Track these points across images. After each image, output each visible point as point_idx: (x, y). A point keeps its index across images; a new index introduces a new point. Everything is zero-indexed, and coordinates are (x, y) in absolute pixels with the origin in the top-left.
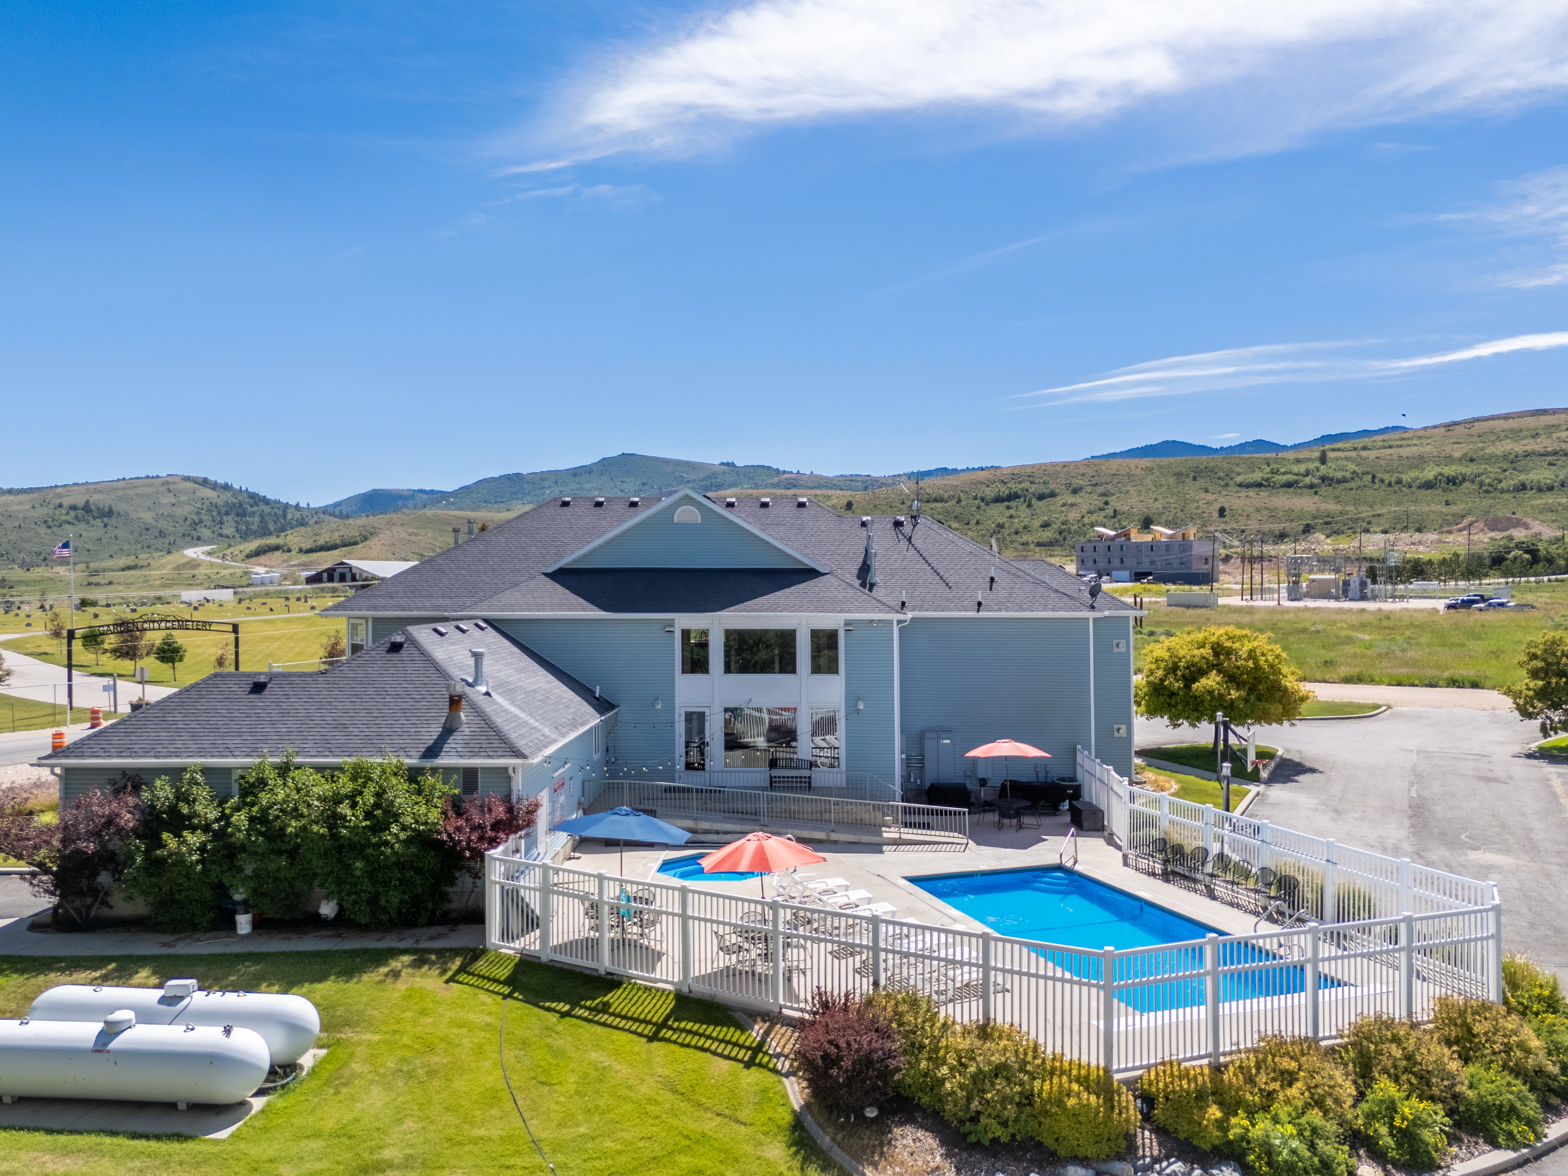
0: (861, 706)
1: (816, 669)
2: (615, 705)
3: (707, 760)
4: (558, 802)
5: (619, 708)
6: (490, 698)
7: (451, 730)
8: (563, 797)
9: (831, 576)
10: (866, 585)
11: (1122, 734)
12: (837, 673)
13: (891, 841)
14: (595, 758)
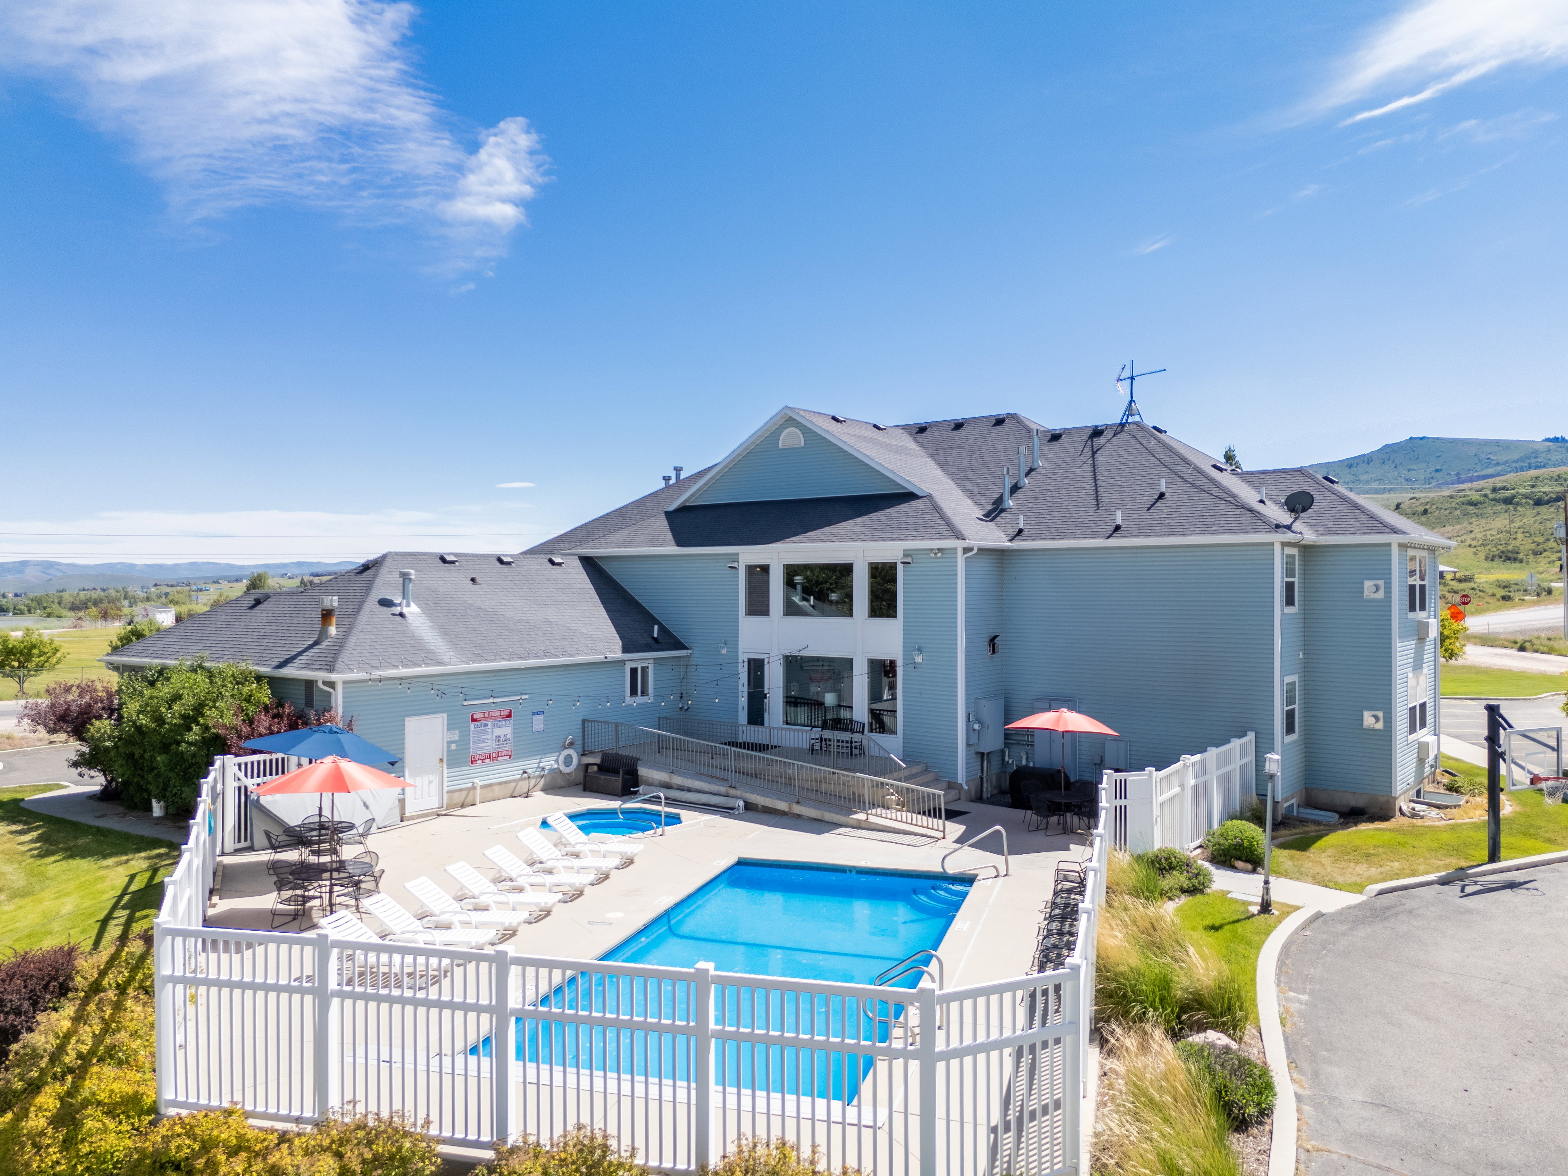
0: (919, 659)
1: (875, 612)
2: (686, 648)
3: (766, 715)
4: (486, 733)
5: (690, 651)
6: (399, 618)
7: (316, 643)
8: (506, 730)
9: (925, 499)
10: (995, 512)
11: (1380, 725)
12: (895, 616)
13: (855, 823)
14: (629, 700)
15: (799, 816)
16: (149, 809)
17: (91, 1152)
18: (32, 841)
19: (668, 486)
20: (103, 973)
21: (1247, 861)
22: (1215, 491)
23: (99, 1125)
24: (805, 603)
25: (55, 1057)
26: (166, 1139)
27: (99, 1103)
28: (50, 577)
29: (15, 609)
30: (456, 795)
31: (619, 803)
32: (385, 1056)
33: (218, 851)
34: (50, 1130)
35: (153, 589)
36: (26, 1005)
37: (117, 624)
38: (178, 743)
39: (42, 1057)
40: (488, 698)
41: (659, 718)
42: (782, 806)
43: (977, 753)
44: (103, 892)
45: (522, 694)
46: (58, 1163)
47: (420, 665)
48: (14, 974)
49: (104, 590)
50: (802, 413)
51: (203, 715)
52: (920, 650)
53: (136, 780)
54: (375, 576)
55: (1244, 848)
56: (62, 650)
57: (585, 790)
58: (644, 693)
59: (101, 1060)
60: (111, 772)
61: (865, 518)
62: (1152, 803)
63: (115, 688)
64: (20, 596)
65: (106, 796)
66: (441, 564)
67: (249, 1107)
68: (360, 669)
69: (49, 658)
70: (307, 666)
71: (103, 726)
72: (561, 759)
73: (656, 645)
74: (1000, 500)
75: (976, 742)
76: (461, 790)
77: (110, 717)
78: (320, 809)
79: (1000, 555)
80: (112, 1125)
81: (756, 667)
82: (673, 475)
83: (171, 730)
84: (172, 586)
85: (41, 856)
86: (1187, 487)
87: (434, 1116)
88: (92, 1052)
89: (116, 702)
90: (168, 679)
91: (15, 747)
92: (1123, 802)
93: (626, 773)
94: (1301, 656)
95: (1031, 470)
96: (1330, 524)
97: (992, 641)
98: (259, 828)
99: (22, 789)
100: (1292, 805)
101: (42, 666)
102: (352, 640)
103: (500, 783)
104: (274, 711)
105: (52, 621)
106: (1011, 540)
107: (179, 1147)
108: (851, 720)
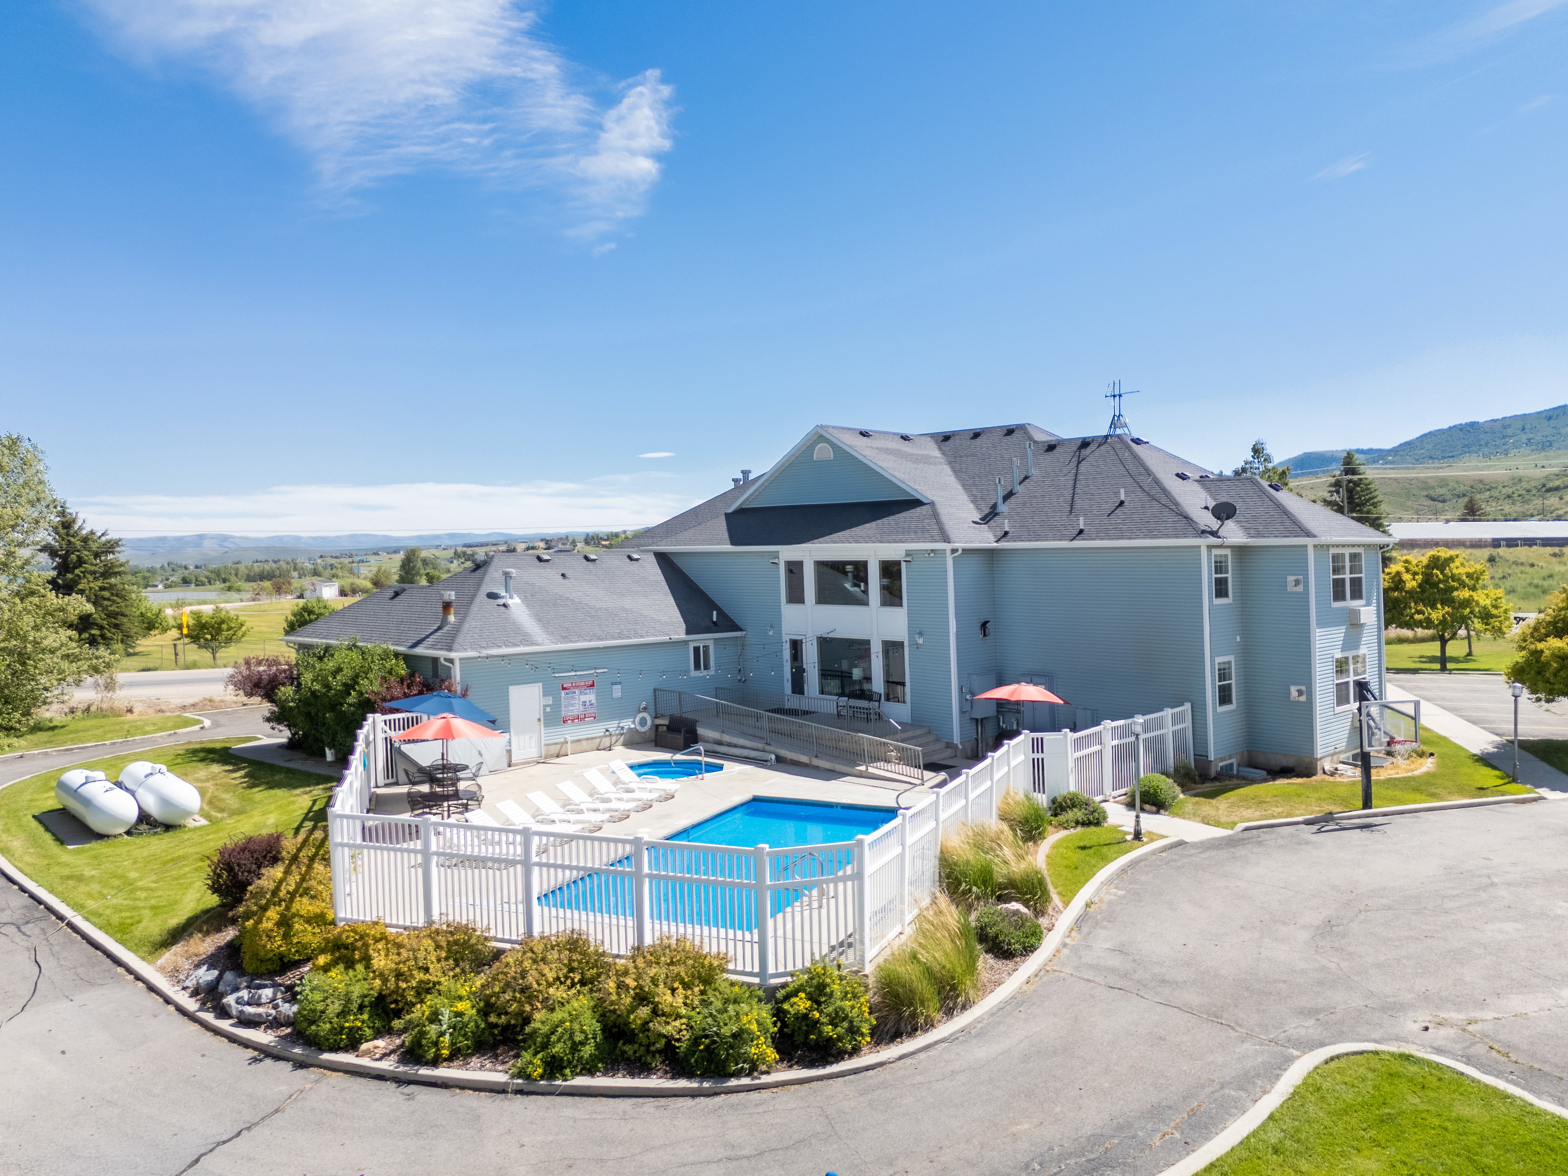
0: (920, 641)
1: (885, 603)
2: (741, 630)
3: (805, 686)
4: (573, 698)
5: (744, 633)
6: (503, 608)
7: (439, 628)
8: (590, 697)
9: (928, 506)
10: (990, 516)
11: (1303, 698)
12: (901, 605)
13: (858, 773)
14: (694, 673)
15: (817, 768)
16: (324, 755)
17: (298, 942)
18: (241, 777)
19: (736, 487)
20: (299, 850)
21: (1154, 804)
22: (1164, 500)
23: (302, 928)
24: (856, 589)
25: (275, 892)
26: (340, 934)
27: (302, 916)
28: (227, 549)
29: (196, 580)
30: (552, 747)
31: (671, 755)
32: (471, 902)
33: (373, 784)
34: (276, 929)
35: (319, 561)
36: (254, 866)
37: (289, 597)
38: (342, 705)
39: (267, 893)
40: (570, 671)
41: (716, 688)
42: (804, 759)
43: (972, 719)
44: (295, 811)
45: (596, 668)
46: (281, 946)
47: (518, 645)
48: (245, 849)
49: (275, 562)
50: (831, 430)
51: (358, 684)
52: (921, 634)
53: (313, 732)
54: (485, 574)
55: (1151, 795)
56: (247, 624)
57: (656, 746)
58: (706, 667)
59: (301, 896)
60: (295, 726)
61: (879, 522)
62: (1067, 757)
63: (294, 662)
64: (200, 567)
65: (292, 745)
66: (538, 563)
67: (388, 921)
68: (472, 649)
69: (236, 631)
70: (433, 647)
71: (286, 691)
72: (637, 719)
73: (715, 627)
74: (994, 506)
75: (969, 709)
76: (556, 744)
77: (292, 684)
78: (443, 754)
79: (990, 553)
80: (310, 928)
81: (796, 646)
82: (740, 476)
83: (336, 695)
84: (336, 557)
85: (251, 787)
86: (1143, 495)
87: (492, 926)
88: (296, 891)
89: (295, 672)
90: (332, 655)
91: (216, 708)
92: (1040, 756)
93: (687, 732)
94: (1238, 639)
95: (1026, 478)
96: (1261, 528)
97: (984, 625)
98: (401, 766)
99: (228, 740)
100: (1232, 764)
101: (231, 639)
102: (466, 627)
103: (588, 739)
104: (406, 681)
105: (233, 595)
106: (997, 542)
107: (348, 937)
108: (871, 691)
